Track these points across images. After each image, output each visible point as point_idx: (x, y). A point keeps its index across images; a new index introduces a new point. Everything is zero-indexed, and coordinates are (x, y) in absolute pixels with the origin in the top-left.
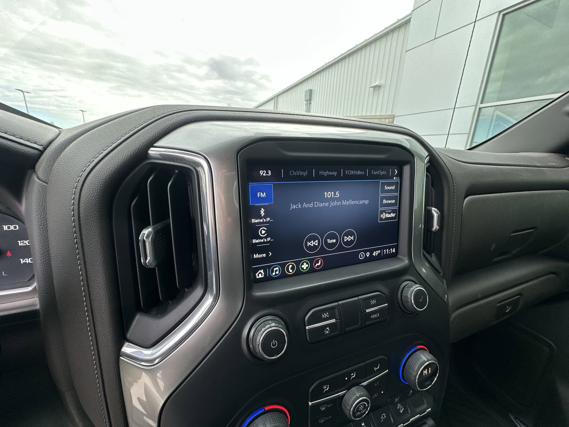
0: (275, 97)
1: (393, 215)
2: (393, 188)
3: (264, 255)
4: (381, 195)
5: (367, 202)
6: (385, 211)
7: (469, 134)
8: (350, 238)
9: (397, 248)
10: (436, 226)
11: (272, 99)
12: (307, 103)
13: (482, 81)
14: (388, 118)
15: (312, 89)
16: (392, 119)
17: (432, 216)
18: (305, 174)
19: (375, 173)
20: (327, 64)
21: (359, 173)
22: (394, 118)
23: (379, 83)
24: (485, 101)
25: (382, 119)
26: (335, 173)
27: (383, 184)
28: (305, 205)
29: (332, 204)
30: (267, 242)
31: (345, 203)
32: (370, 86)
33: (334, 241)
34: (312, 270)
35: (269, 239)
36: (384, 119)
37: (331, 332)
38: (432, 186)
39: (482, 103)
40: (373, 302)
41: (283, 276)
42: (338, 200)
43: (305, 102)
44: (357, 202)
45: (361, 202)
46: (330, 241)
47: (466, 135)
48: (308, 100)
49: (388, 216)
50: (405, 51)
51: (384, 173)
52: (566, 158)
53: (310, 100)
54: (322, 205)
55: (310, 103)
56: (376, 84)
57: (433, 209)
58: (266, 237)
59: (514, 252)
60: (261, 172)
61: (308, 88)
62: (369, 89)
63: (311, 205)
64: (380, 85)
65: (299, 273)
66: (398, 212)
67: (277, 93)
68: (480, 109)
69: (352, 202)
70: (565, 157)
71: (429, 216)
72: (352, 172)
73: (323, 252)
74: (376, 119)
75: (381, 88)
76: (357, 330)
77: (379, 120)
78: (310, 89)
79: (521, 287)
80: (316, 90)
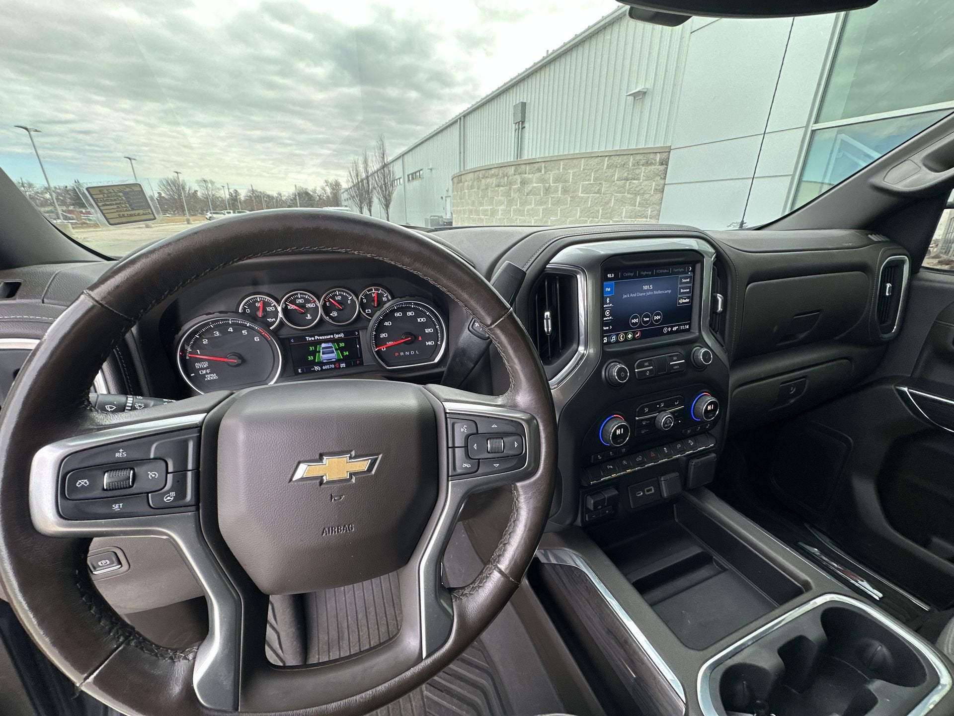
0: (460, 119)
1: (687, 300)
2: (688, 280)
3: (608, 328)
4: (680, 286)
5: (670, 291)
6: (682, 298)
7: (793, 176)
8: (658, 317)
9: (690, 324)
10: (720, 308)
11: (456, 122)
12: (517, 127)
13: (819, 84)
14: (660, 152)
15: (525, 101)
16: (667, 153)
17: (718, 301)
18: (632, 274)
19: (676, 271)
20: (552, 53)
21: (665, 271)
22: (670, 152)
23: (643, 87)
24: (821, 120)
25: (648, 155)
26: (650, 273)
27: (681, 278)
28: (631, 295)
29: (648, 294)
30: (609, 320)
31: (655, 292)
32: (627, 93)
33: (648, 319)
34: (634, 339)
35: (611, 317)
36: (654, 155)
37: (650, 374)
38: (718, 276)
39: (816, 122)
40: (675, 358)
41: (617, 342)
42: (652, 290)
43: (514, 125)
44: (663, 292)
45: (666, 292)
46: (645, 319)
47: (787, 177)
48: (519, 122)
49: (684, 301)
50: (689, 32)
51: (682, 270)
52: (870, 236)
53: (523, 122)
54: (641, 295)
56: (637, 90)
57: (718, 295)
58: (609, 317)
59: (802, 336)
60: (608, 275)
61: (518, 99)
62: (626, 98)
63: (635, 295)
64: (645, 91)
65: (626, 340)
66: (691, 298)
67: (464, 111)
68: (813, 132)
69: (660, 292)
70: (867, 235)
71: (715, 301)
72: (661, 271)
73: (641, 326)
74: (639, 155)
75: (646, 97)
76: (665, 374)
77: (644, 157)
78: (522, 102)
79: (807, 370)
80: (533, 103)
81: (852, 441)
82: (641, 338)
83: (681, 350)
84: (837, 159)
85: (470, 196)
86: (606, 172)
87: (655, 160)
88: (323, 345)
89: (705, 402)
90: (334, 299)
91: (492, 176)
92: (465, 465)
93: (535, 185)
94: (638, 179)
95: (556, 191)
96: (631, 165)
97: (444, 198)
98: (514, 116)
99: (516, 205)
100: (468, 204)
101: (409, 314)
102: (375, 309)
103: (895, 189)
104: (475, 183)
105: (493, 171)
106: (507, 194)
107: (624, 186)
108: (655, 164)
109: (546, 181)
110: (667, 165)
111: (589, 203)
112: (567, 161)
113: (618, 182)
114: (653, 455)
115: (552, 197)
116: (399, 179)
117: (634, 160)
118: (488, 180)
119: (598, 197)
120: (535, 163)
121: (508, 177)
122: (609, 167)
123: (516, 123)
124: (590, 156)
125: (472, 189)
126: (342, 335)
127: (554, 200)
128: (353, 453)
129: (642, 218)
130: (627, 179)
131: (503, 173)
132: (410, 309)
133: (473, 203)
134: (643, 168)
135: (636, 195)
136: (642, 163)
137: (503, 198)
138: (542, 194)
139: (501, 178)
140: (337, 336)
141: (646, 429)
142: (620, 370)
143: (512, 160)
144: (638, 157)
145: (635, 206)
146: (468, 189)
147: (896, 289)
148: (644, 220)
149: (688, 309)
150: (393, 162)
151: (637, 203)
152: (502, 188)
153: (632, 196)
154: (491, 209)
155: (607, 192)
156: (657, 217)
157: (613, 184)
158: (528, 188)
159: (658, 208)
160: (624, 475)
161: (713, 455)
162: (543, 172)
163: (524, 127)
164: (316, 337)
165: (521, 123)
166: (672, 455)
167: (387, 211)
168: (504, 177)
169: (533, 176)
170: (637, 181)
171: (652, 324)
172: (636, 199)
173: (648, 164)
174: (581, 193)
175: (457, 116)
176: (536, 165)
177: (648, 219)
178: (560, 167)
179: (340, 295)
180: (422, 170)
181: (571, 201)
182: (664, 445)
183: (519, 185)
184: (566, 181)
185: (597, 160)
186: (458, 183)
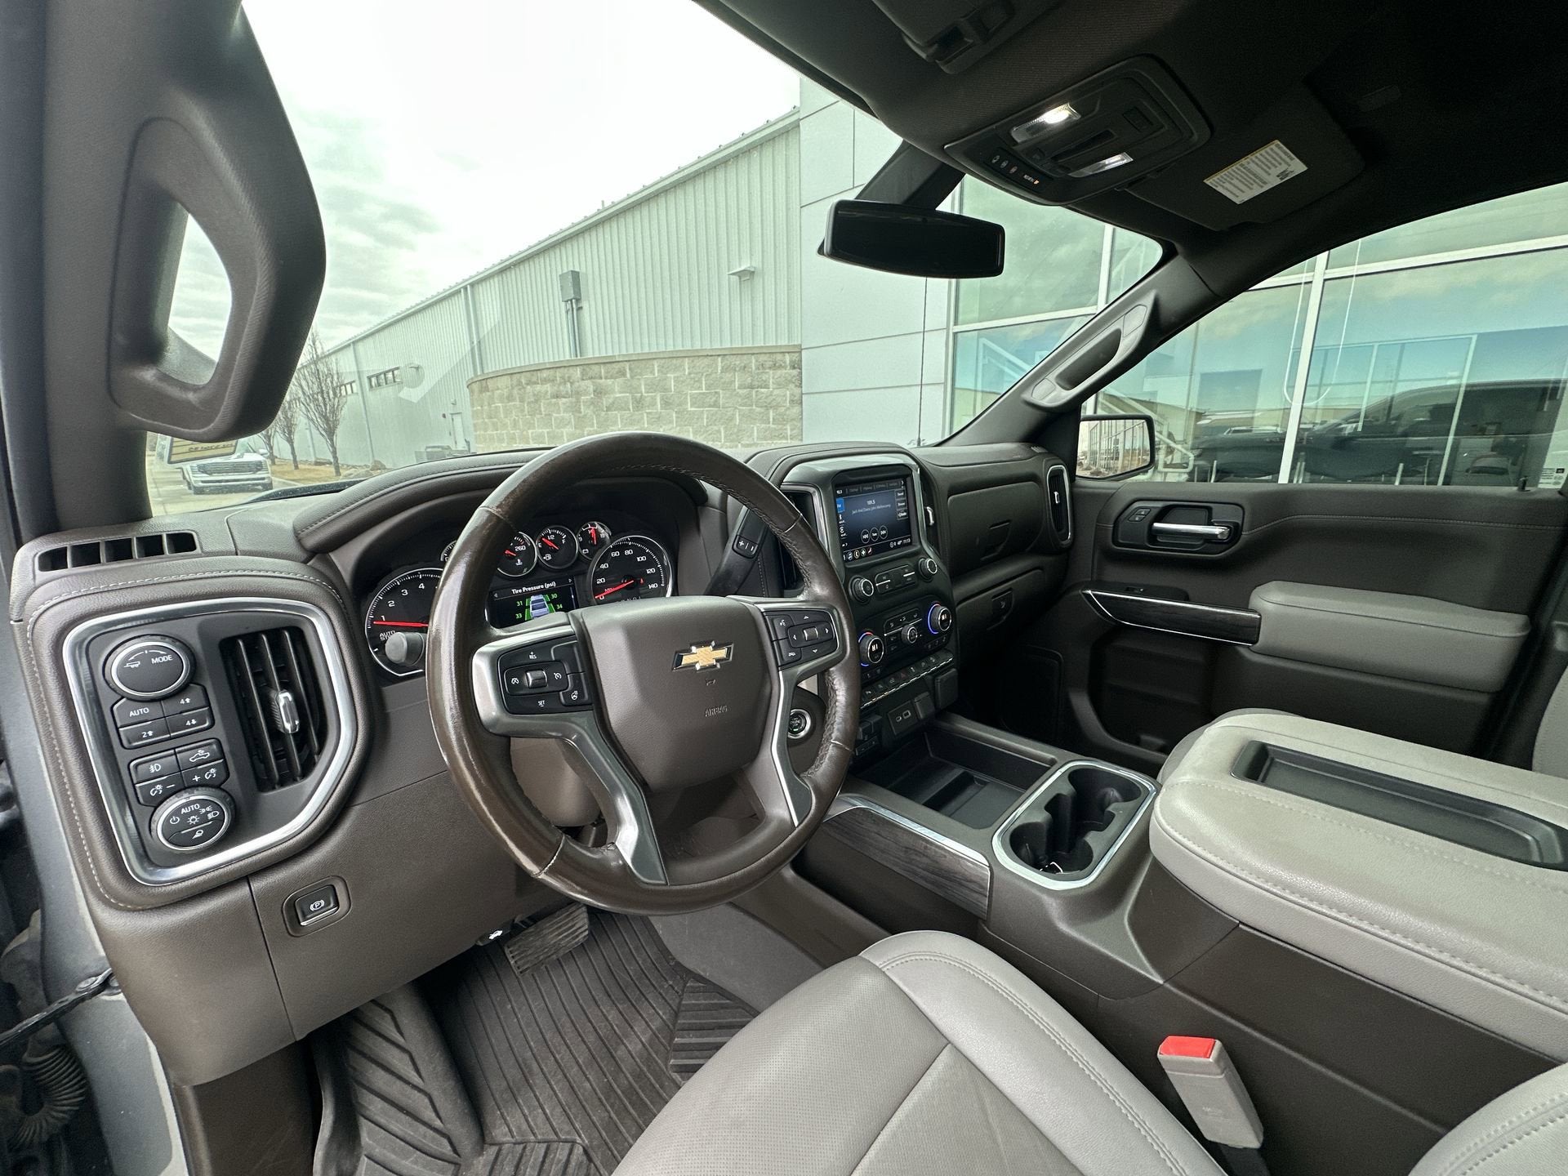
0: (465, 288)
1: (905, 514)
2: (903, 494)
3: (845, 545)
4: (897, 500)
5: (889, 506)
6: (900, 512)
7: (945, 384)
8: (883, 532)
9: (911, 538)
10: (932, 522)
11: (456, 293)
12: (569, 306)
14: (788, 353)
15: (577, 270)
16: (798, 354)
17: (929, 514)
18: (857, 490)
19: (891, 485)
21: (883, 486)
22: (801, 352)
23: (749, 265)
24: (960, 318)
25: (775, 355)
27: (897, 492)
28: (859, 511)
29: (872, 509)
30: (845, 537)
31: (878, 507)
32: (729, 270)
33: (876, 534)
34: (867, 555)
36: (781, 355)
37: (889, 587)
38: (926, 489)
39: (956, 323)
40: (906, 571)
41: (854, 559)
42: (875, 505)
43: (563, 304)
44: (884, 506)
45: (886, 506)
46: (874, 535)
47: (939, 385)
48: (571, 300)
49: (902, 515)
50: (798, 206)
51: (896, 484)
52: (1032, 448)
53: (578, 300)
54: (867, 510)
55: (580, 309)
56: (742, 268)
57: (929, 508)
58: (844, 534)
60: (838, 492)
61: (565, 267)
62: (729, 279)
63: (862, 511)
64: (753, 270)
65: (861, 557)
66: (908, 512)
67: (470, 277)
68: (955, 334)
69: (882, 507)
70: (1030, 447)
71: (927, 514)
73: (871, 542)
74: (763, 355)
75: (755, 277)
76: (901, 587)
77: (770, 357)
78: (572, 271)
79: (1011, 582)
80: (590, 272)
81: (1061, 656)
82: (873, 553)
83: (909, 563)
84: (983, 365)
85: (507, 412)
86: (722, 378)
87: (785, 362)
88: (533, 598)
89: (939, 613)
90: (547, 538)
91: (545, 381)
92: (790, 654)
93: (618, 395)
94: (767, 387)
95: (653, 404)
96: (754, 368)
97: (449, 416)
98: (561, 290)
99: (592, 426)
100: (505, 426)
101: (628, 552)
102: (595, 548)
103: (1042, 405)
104: (515, 391)
105: (545, 374)
106: (575, 409)
107: (749, 396)
108: (785, 368)
109: (635, 388)
110: (801, 369)
111: (705, 420)
112: (663, 361)
113: (741, 391)
114: (903, 675)
115: (648, 413)
116: (351, 383)
117: (757, 361)
118: (538, 387)
119: (716, 413)
120: (614, 362)
121: (572, 383)
122: (725, 370)
123: (567, 301)
124: (694, 355)
125: (509, 401)
126: (553, 584)
127: (651, 416)
128: (713, 643)
129: (781, 439)
130: (751, 387)
131: (562, 378)
132: (627, 547)
133: (515, 424)
134: (771, 372)
135: (767, 408)
136: (768, 366)
137: (566, 415)
138: (631, 407)
139: (560, 384)
140: (548, 586)
141: (895, 645)
142: (866, 584)
143: (568, 358)
144: (762, 358)
145: (769, 423)
146: (502, 402)
147: (1062, 496)
148: (784, 441)
149: (907, 522)
150: (335, 352)
151: (771, 420)
152: (564, 400)
153: (762, 410)
154: (548, 433)
155: (727, 405)
156: (800, 438)
157: (734, 393)
158: (606, 401)
159: (799, 425)
160: (883, 698)
161: (954, 670)
162: (628, 376)
163: (581, 308)
164: (524, 589)
165: (575, 301)
166: (919, 673)
167: (332, 440)
168: (565, 384)
169: (613, 382)
170: (766, 390)
171: (880, 540)
172: (769, 413)
173: (775, 366)
174: (691, 406)
175: (458, 284)
176: (616, 366)
177: (789, 441)
178: (654, 370)
179: (552, 533)
180: (397, 368)
181: (677, 417)
182: (910, 665)
183: (592, 396)
184: (666, 390)
185: (706, 361)
186: (481, 392)
